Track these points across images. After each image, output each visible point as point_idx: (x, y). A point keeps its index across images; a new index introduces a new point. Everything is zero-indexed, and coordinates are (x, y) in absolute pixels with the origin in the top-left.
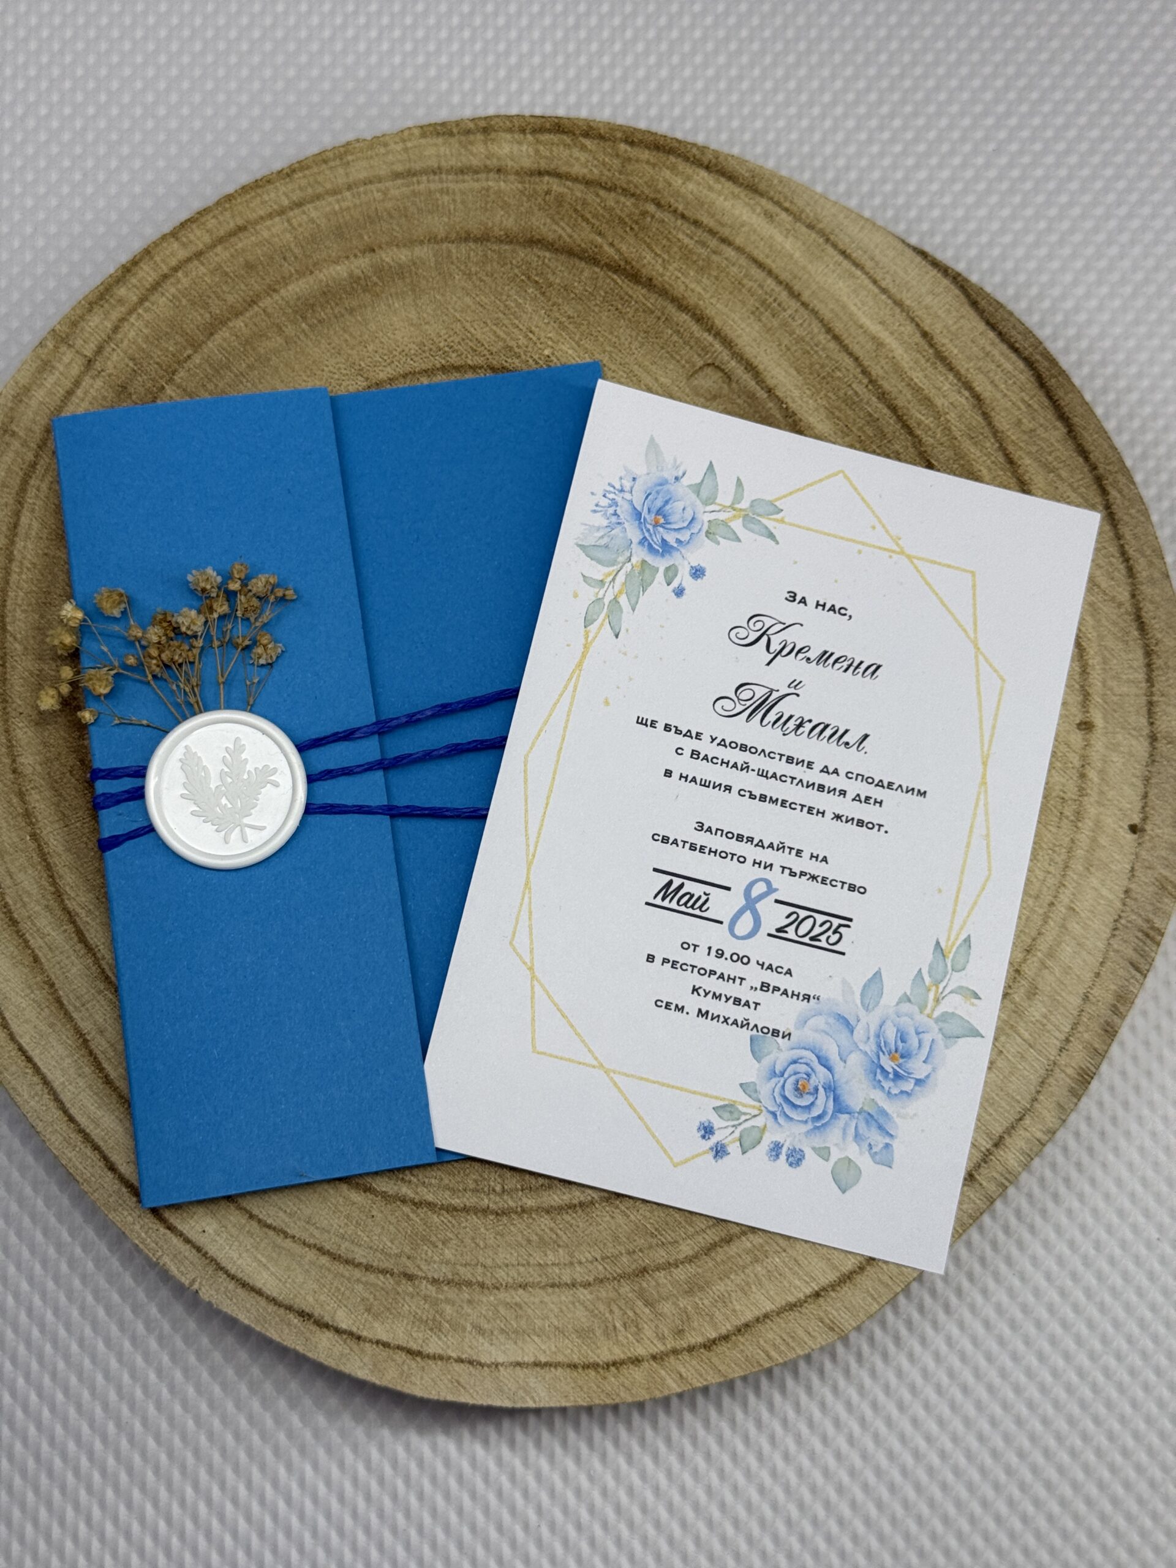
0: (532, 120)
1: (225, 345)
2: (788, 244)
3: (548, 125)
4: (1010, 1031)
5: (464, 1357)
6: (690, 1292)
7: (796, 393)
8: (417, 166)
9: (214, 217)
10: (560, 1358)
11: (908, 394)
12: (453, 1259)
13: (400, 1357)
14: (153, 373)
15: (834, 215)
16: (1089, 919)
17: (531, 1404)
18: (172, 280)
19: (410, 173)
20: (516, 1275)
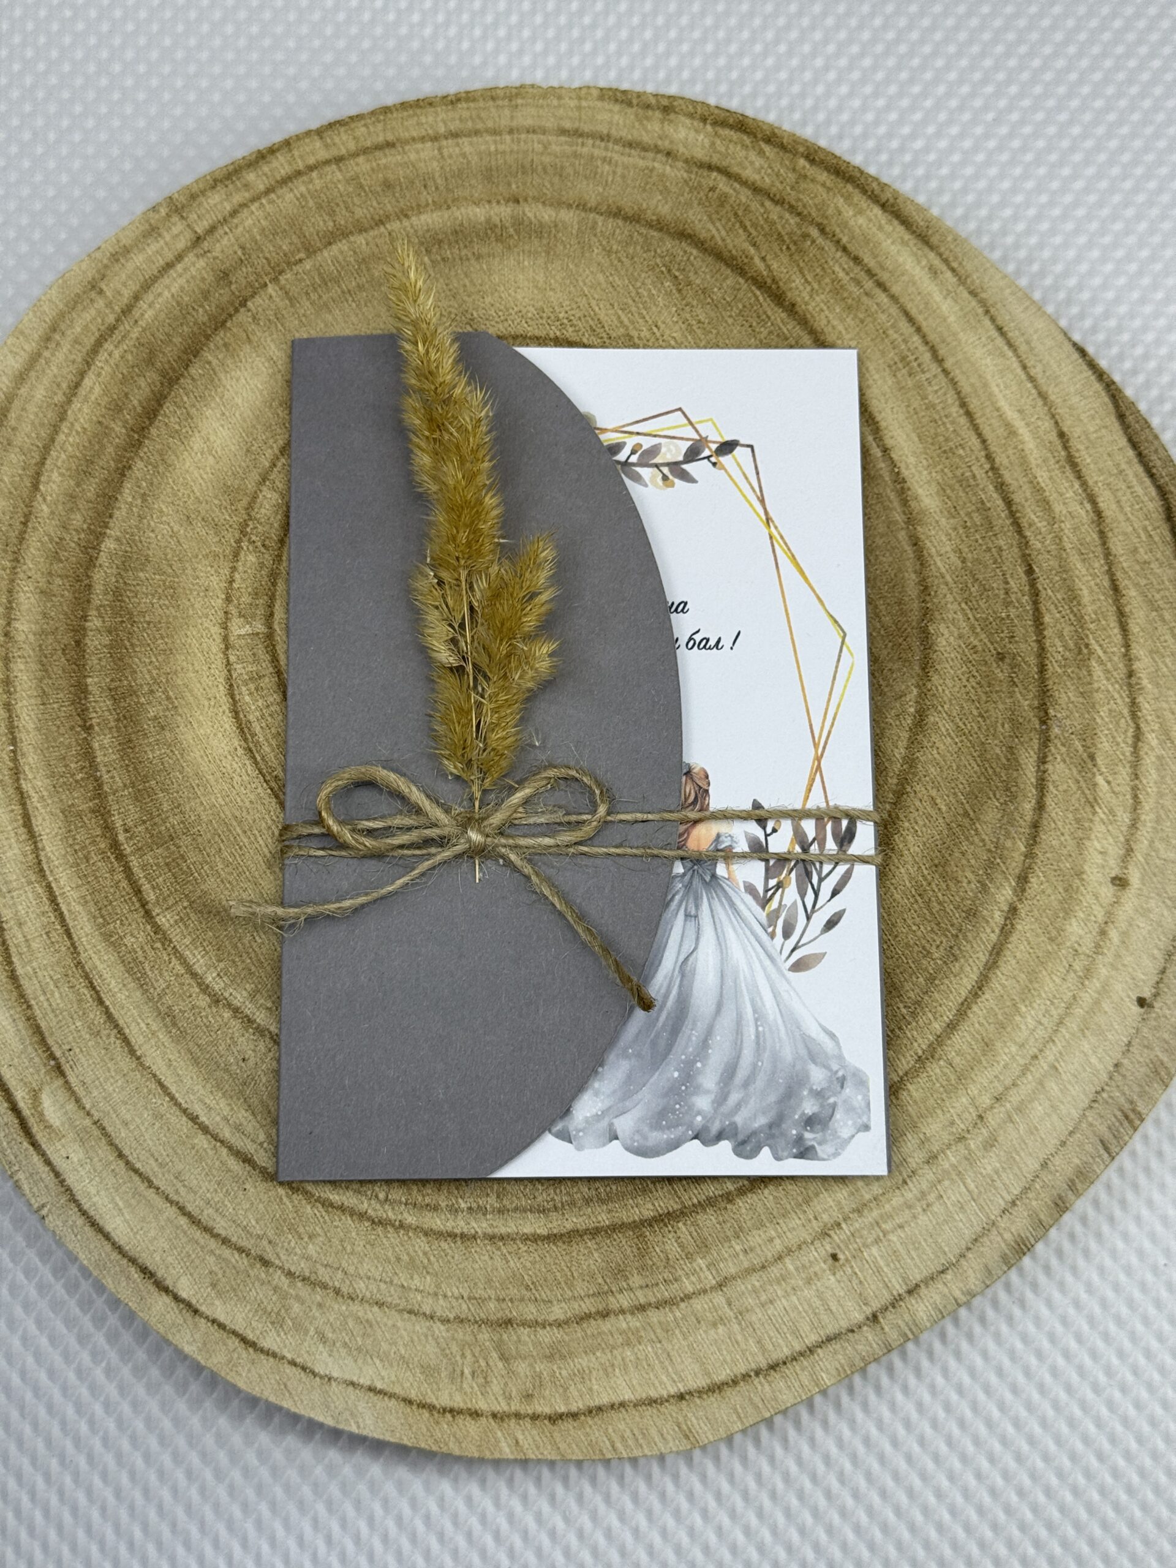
0: (716, 111)
1: (341, 258)
2: (946, 307)
3: (731, 121)
4: (955, 1177)
5: (298, 1360)
6: (550, 1357)
7: (912, 460)
8: (586, 128)
9: (365, 125)
10: (397, 1390)
11: (1027, 491)
12: (315, 1255)
13: (233, 1343)
14: (259, 269)
15: (1002, 289)
16: (1070, 1082)
17: (354, 1429)
18: (305, 178)
19: (577, 133)
20: (375, 1291)
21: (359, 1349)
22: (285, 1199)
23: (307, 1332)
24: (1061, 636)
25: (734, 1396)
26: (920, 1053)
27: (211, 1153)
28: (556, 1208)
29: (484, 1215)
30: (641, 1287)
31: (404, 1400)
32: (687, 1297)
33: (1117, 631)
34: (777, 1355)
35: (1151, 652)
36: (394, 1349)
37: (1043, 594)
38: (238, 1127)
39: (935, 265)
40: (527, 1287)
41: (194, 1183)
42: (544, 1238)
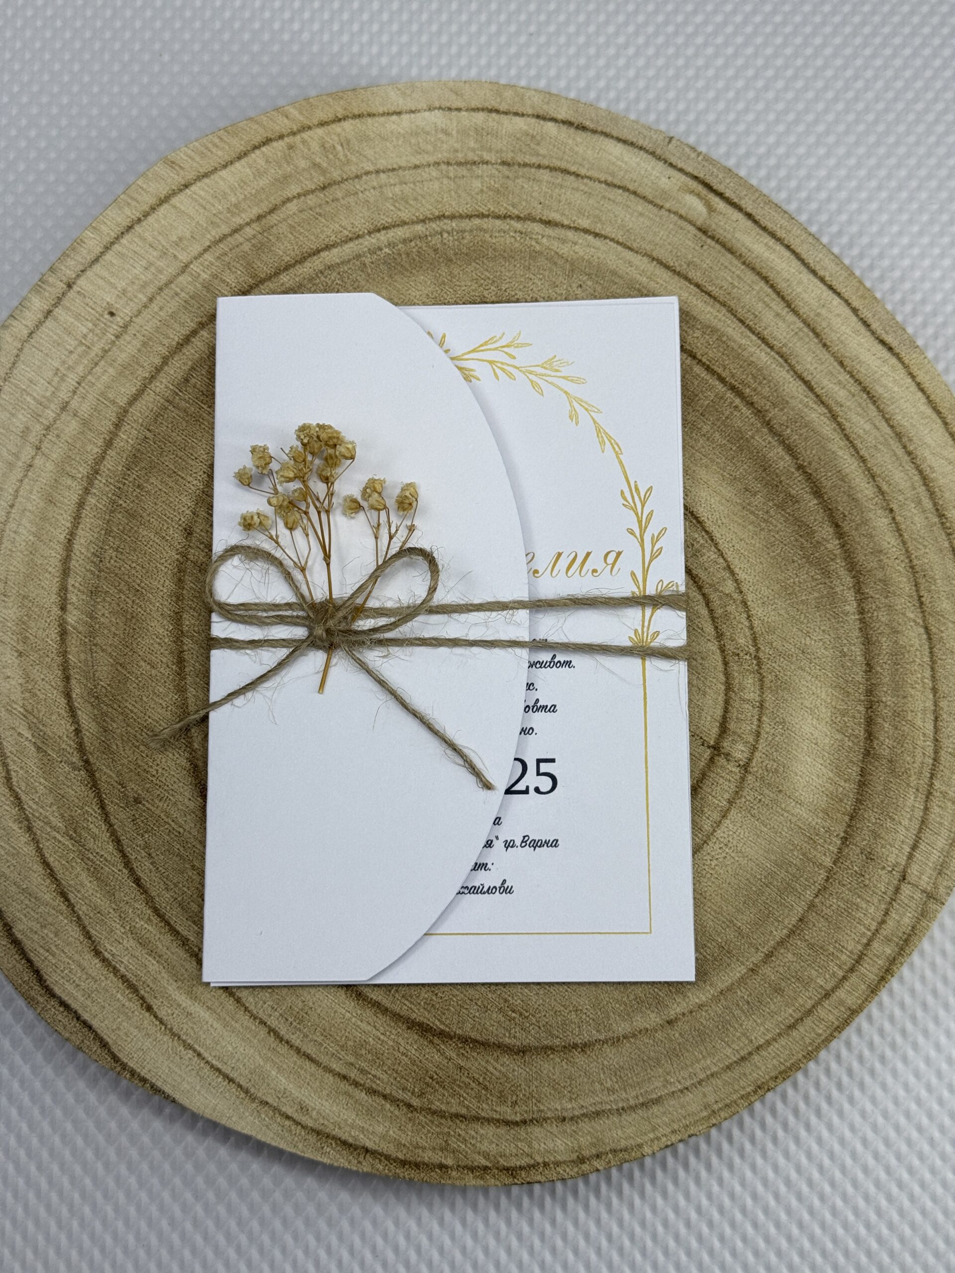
1: (786, 911)
4: (43, 400)
5: (456, 112)
6: (286, 177)
8: (640, 1113)
10: (382, 119)
11: (162, 949)
12: (474, 181)
13: (503, 107)
14: (846, 876)
18: (846, 968)
19: (645, 1105)
20: (423, 173)
21: (417, 134)
22: (511, 208)
23: (458, 132)
24: (95, 837)
25: (149, 200)
26: (99, 478)
27: (574, 218)
28: (321, 272)
29: (369, 249)
30: (241, 244)
31: (374, 115)
32: (205, 250)
33: (51, 860)
34: (128, 237)
35: (19, 853)
36: (395, 142)
37: (121, 866)
38: (564, 241)
39: (305, 1116)
40: (320, 215)
41: (577, 195)
42: (322, 250)
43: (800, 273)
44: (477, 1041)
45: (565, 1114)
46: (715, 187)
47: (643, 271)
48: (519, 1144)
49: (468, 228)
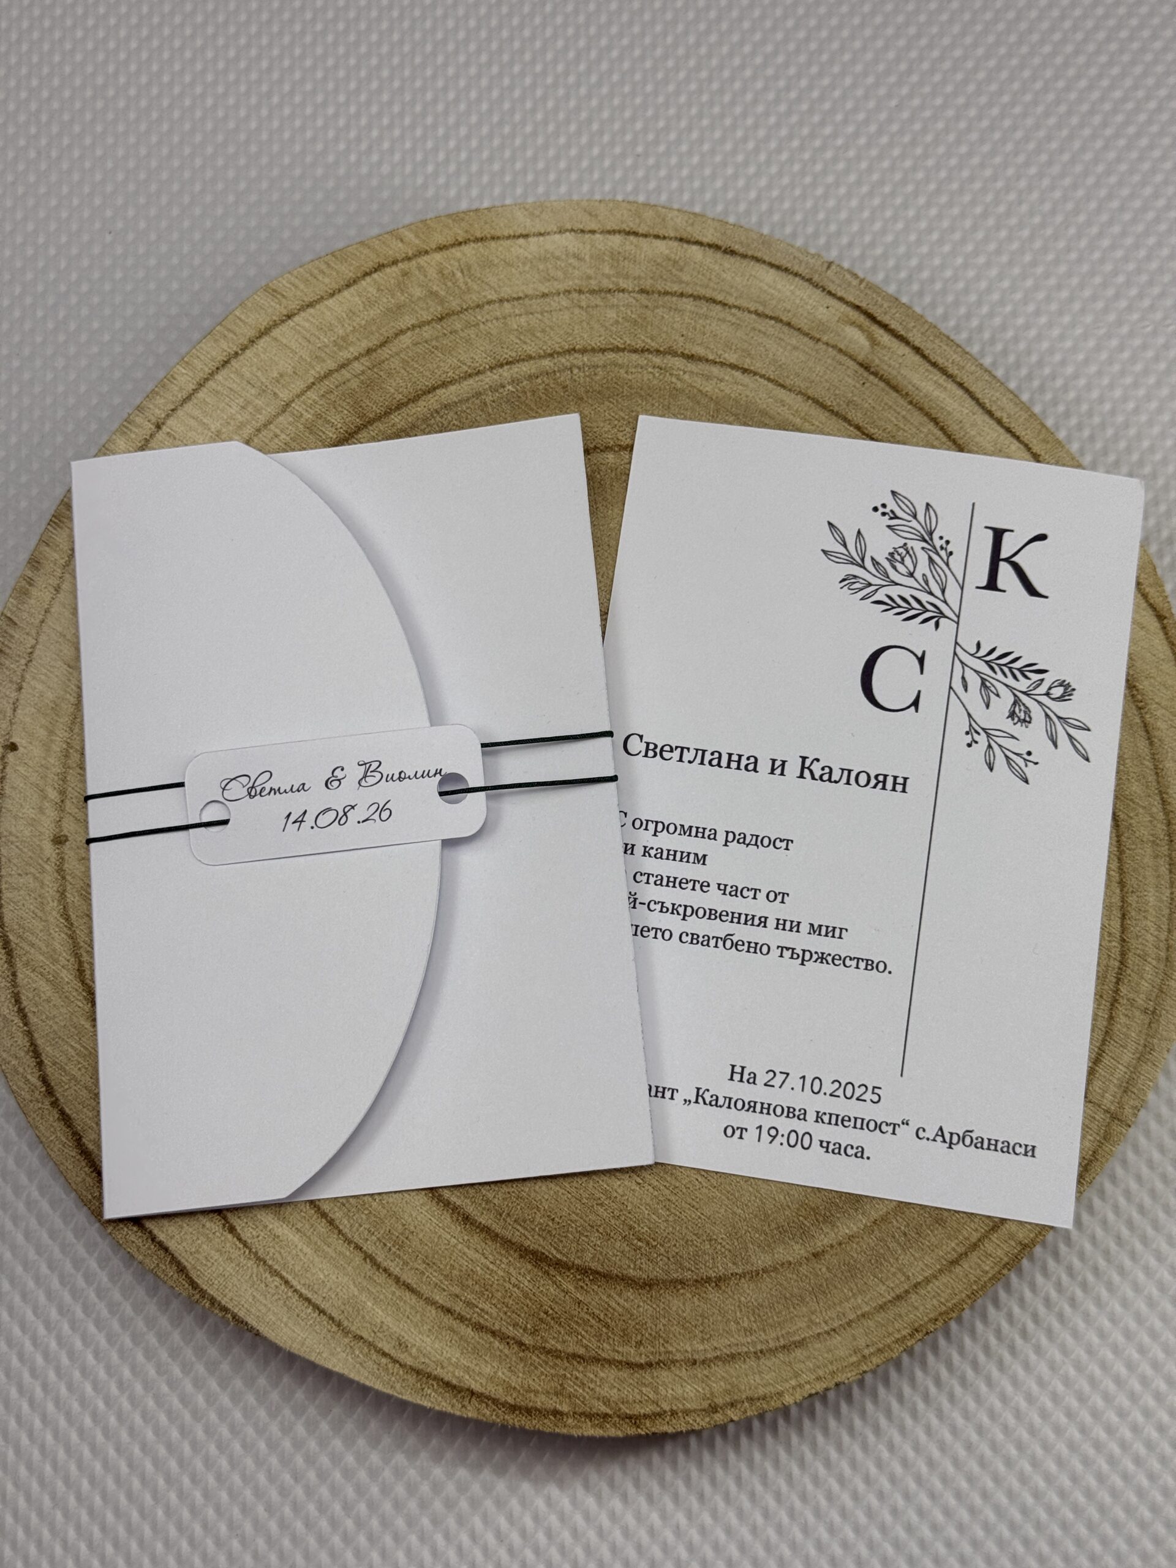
5: (589, 235)
13: (643, 229)
21: (546, 259)
22: (649, 341)
23: (591, 257)
25: (248, 332)
27: (719, 352)
28: (437, 412)
29: (491, 387)
30: (349, 380)
31: (498, 238)
32: (309, 388)
34: (224, 373)
38: (708, 378)
39: (403, 1352)
40: (437, 348)
41: (724, 326)
42: (438, 387)
43: (974, 414)
44: (598, 1273)
45: (696, 1357)
46: (879, 318)
47: (797, 411)
48: (644, 1390)
49: (601, 363)
